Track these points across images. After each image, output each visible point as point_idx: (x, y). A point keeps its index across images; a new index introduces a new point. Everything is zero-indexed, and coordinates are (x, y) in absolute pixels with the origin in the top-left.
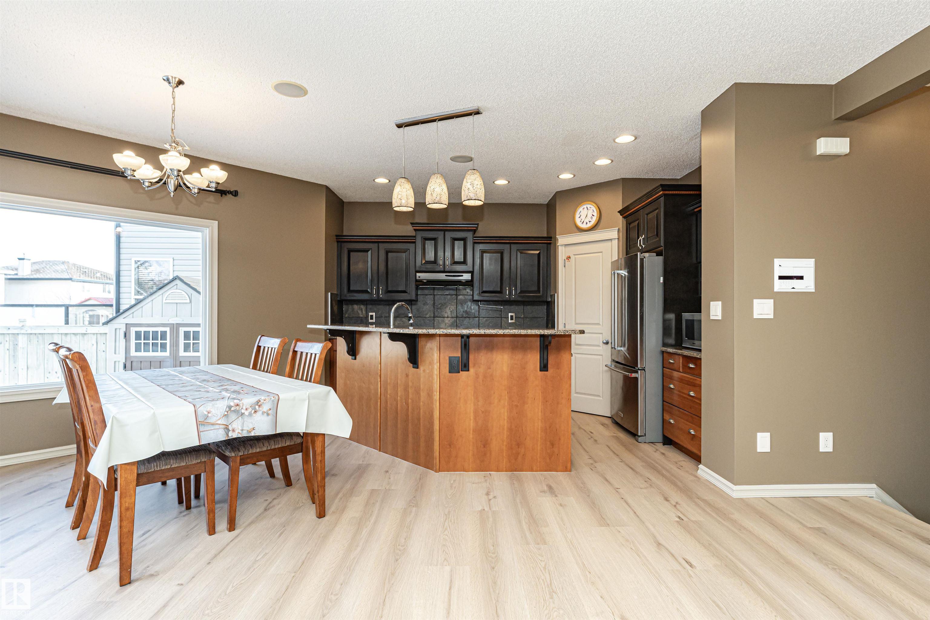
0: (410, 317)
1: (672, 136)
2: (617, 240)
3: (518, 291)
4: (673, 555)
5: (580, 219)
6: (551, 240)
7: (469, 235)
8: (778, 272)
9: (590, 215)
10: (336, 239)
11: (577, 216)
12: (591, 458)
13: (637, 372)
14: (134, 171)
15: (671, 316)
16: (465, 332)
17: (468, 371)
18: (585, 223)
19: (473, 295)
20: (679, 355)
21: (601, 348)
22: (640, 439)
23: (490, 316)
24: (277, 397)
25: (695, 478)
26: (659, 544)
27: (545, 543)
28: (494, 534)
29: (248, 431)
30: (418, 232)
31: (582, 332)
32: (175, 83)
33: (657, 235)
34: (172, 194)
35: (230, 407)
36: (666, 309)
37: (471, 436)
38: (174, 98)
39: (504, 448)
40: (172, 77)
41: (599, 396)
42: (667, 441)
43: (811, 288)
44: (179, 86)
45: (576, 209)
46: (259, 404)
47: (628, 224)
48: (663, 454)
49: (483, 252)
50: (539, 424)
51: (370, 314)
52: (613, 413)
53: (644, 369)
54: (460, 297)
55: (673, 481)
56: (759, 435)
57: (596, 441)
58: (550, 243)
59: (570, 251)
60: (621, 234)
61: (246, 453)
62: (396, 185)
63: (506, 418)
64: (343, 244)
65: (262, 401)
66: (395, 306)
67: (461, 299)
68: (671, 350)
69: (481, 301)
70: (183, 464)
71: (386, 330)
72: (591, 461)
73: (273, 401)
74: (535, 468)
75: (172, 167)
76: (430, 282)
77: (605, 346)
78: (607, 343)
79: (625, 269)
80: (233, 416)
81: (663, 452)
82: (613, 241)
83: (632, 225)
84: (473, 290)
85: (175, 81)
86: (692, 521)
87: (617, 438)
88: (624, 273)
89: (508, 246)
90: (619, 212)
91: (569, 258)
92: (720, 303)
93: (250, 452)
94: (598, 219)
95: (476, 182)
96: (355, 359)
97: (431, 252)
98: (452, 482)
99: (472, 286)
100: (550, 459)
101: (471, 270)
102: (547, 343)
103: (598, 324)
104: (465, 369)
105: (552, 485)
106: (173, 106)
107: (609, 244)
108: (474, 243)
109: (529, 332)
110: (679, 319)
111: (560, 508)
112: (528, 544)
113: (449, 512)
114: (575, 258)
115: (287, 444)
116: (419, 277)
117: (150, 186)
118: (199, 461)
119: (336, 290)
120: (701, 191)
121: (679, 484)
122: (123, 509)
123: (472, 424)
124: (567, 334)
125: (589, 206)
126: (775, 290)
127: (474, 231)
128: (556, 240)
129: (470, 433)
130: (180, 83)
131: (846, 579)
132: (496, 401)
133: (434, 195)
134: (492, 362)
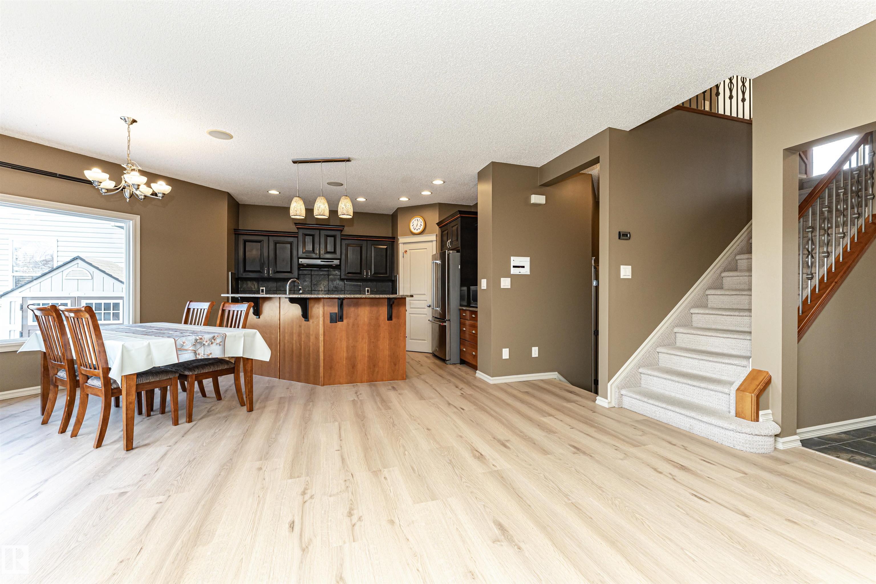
0: (300, 289)
1: (464, 183)
2: (435, 241)
3: (373, 273)
4: (455, 407)
5: (413, 227)
6: (395, 239)
7: (338, 234)
8: (512, 264)
9: (419, 225)
10: (234, 232)
11: (411, 224)
12: (418, 373)
13: (446, 322)
14: (101, 183)
15: (465, 288)
16: (342, 296)
17: (343, 321)
18: (416, 229)
19: (340, 275)
20: (468, 310)
21: (426, 310)
22: (447, 362)
23: (353, 290)
24: (225, 335)
25: (474, 378)
26: (449, 404)
27: (390, 409)
28: (362, 408)
29: (207, 355)
30: (299, 230)
31: (412, 296)
32: (130, 122)
33: (457, 240)
34: (128, 200)
35: (196, 340)
36: (462, 284)
37: (345, 362)
38: (129, 132)
39: (366, 368)
40: (128, 118)
41: (425, 340)
42: (463, 362)
43: (528, 273)
44: (133, 124)
45: (411, 220)
46: (214, 338)
47: (442, 232)
48: (460, 369)
49: (348, 245)
50: (387, 353)
51: (261, 288)
52: (433, 351)
53: (449, 320)
54: (331, 277)
55: (462, 380)
56: (504, 350)
57: (422, 365)
58: (394, 241)
59: (407, 247)
60: (438, 238)
61: (199, 373)
62: (293, 201)
63: (366, 350)
64: (240, 236)
65: (216, 337)
66: (290, 281)
67: (331, 278)
68: (464, 308)
69: (346, 279)
70: (158, 379)
71: (284, 296)
72: (418, 374)
73: (223, 337)
74: (384, 379)
75: (133, 183)
76: (309, 266)
77: (428, 308)
78: (430, 306)
79: (440, 260)
80: (198, 346)
81: (460, 367)
82: (433, 242)
83: (444, 233)
84: (340, 272)
85: (130, 120)
86: (468, 394)
87: (434, 363)
88: (439, 262)
89: (366, 242)
90: (436, 224)
91: (406, 251)
92: (486, 280)
93: (202, 372)
94: (424, 227)
95: (348, 204)
96: (259, 318)
97: (310, 245)
98: (333, 390)
99: (340, 269)
100: (393, 373)
101: (339, 257)
102: (391, 303)
103: (424, 294)
104: (340, 320)
105: (395, 386)
106: (129, 137)
107: (430, 244)
108: (342, 239)
109: (381, 296)
110: (469, 290)
111: (399, 395)
112: (381, 410)
113: (334, 402)
114: (410, 252)
115: (225, 368)
116: (301, 262)
117: (106, 192)
118: (168, 378)
119: (234, 270)
120: (477, 215)
121: (465, 380)
122: (128, 403)
123: (345, 355)
124: (403, 297)
125: (418, 219)
126: (511, 273)
127: (341, 231)
128: (398, 240)
129: (344, 360)
130: (134, 121)
131: (530, 407)
132: (360, 340)
133: (320, 210)
134: (358, 316)
